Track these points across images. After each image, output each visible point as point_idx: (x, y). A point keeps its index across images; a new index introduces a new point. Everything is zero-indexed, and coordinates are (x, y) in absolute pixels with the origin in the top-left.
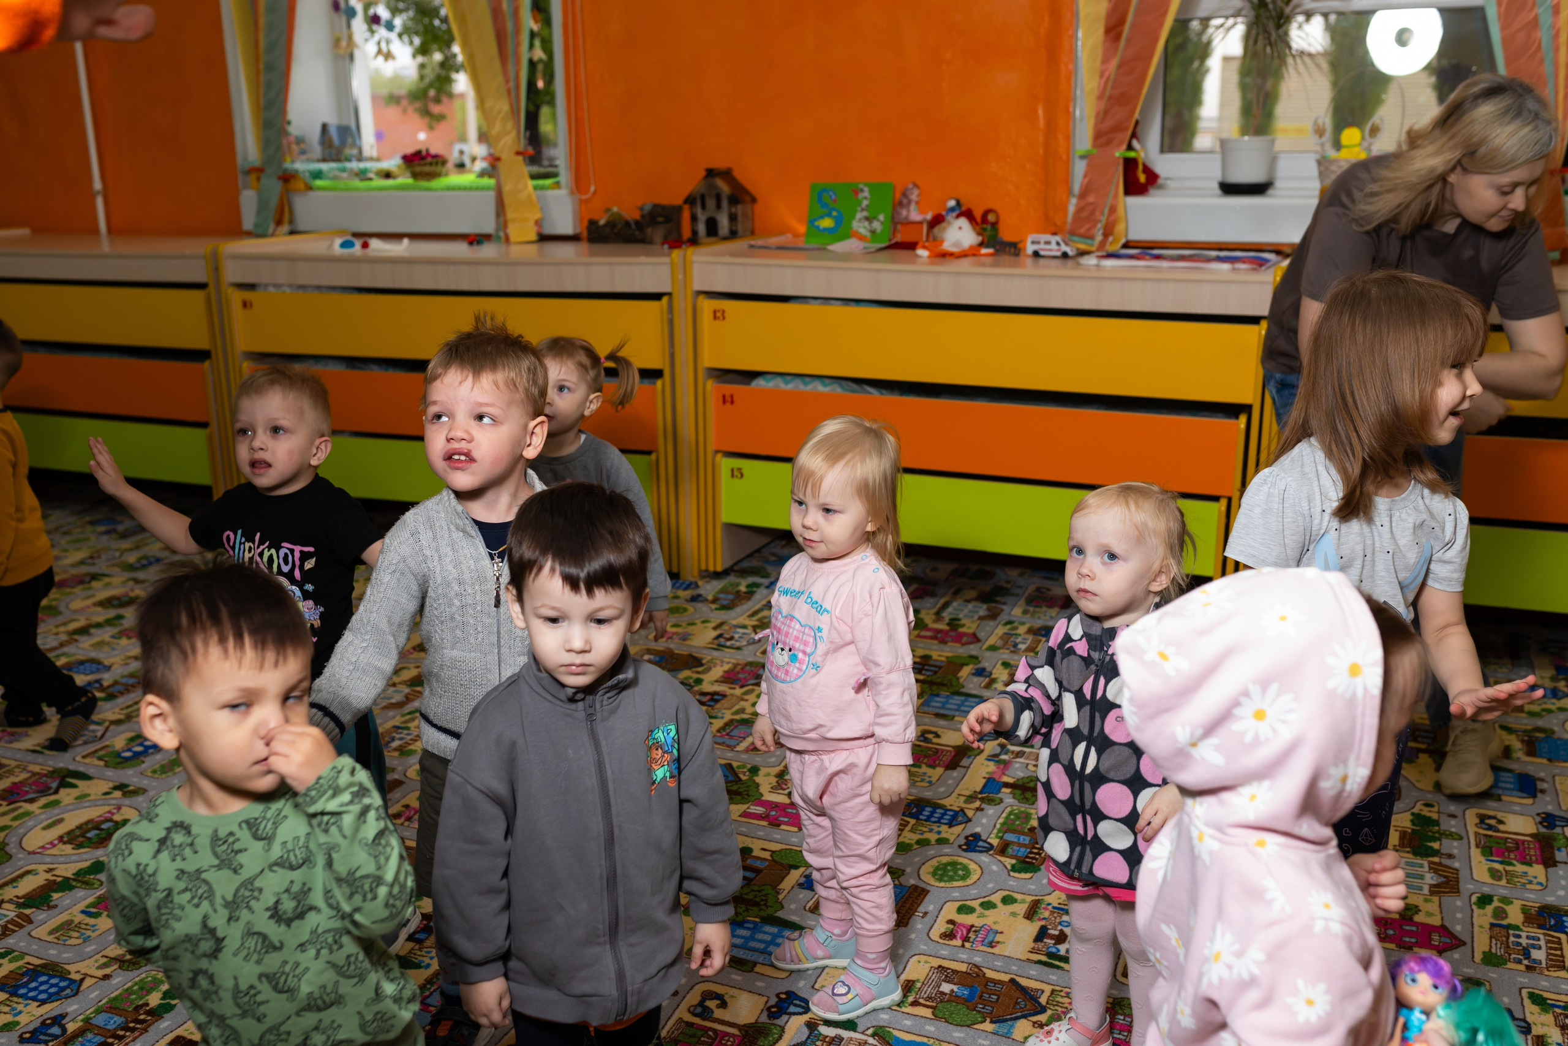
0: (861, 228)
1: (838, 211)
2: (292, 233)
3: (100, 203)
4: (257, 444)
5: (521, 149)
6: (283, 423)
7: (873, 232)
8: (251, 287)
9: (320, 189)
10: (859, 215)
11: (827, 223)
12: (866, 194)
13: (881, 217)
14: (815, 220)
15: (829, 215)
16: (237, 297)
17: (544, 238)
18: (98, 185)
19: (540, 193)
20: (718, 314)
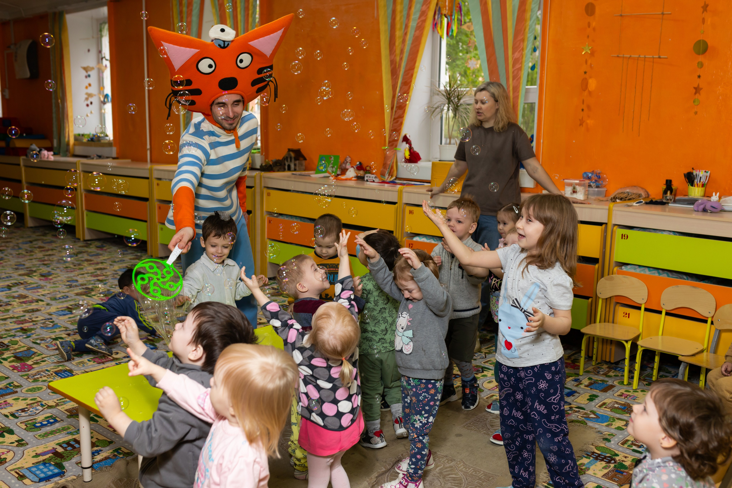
8: (160, 179)
16: (155, 182)
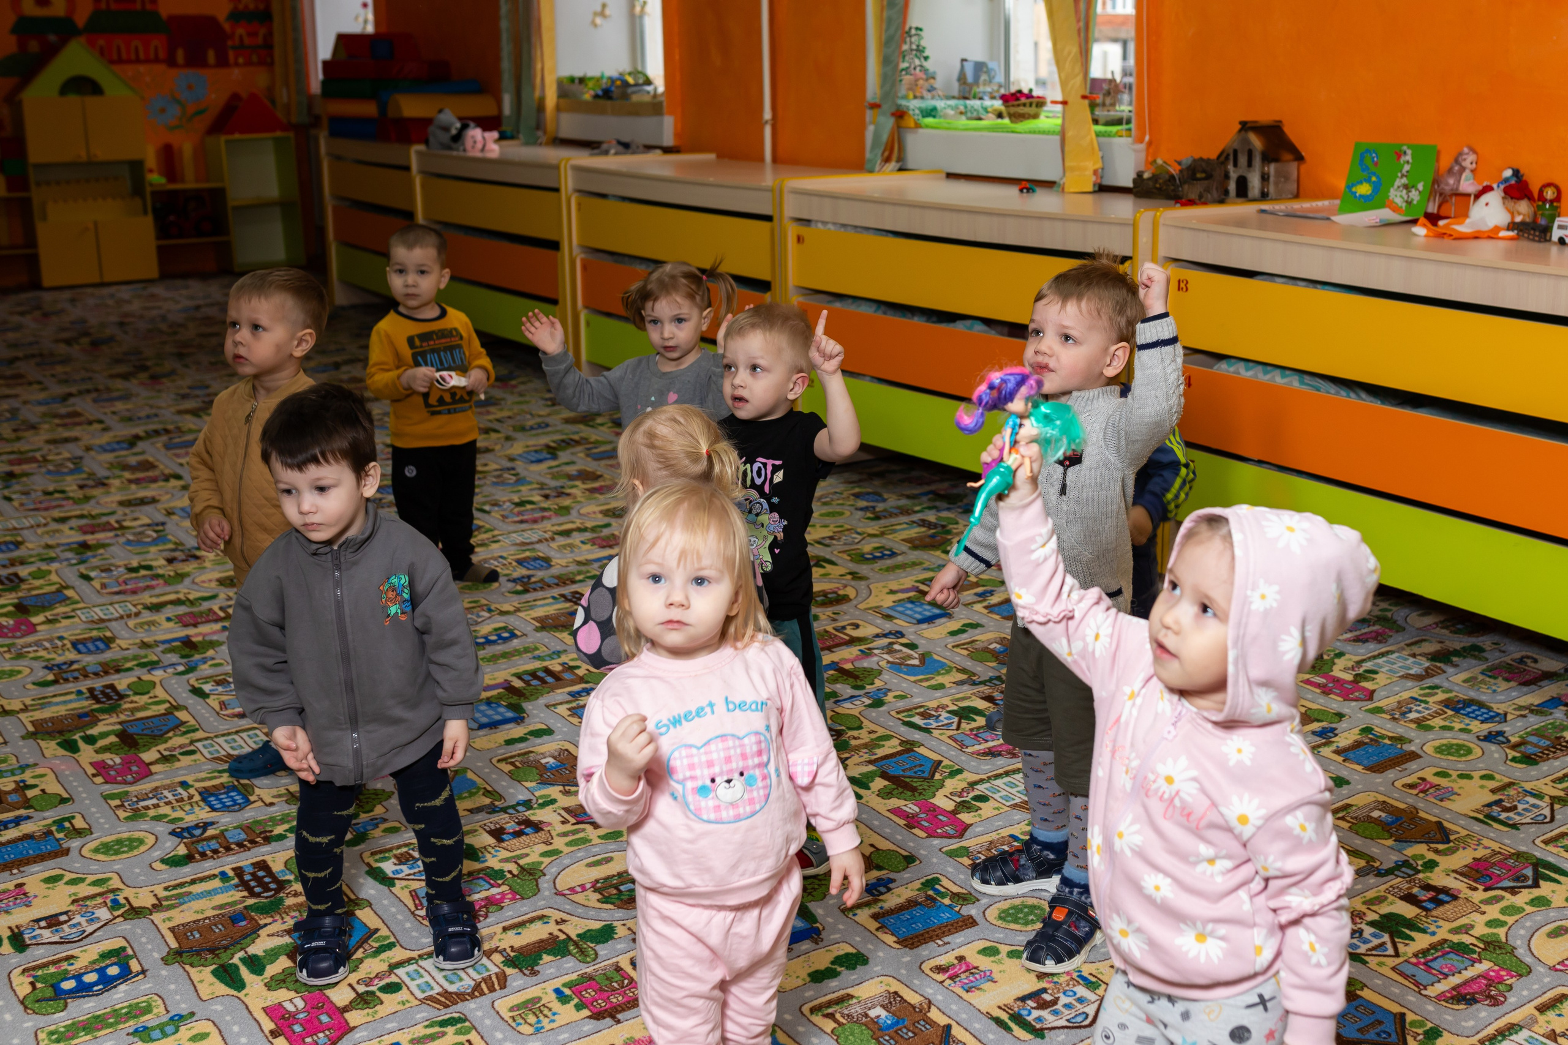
0: (1397, 196)
1: (1378, 177)
2: (901, 170)
3: (768, 131)
4: (737, 381)
5: (1087, 93)
6: (761, 362)
7: (1409, 203)
9: (927, 127)
10: (1399, 182)
11: (1364, 189)
12: (1408, 158)
13: (1420, 186)
14: (1353, 185)
15: (1368, 181)
17: (1103, 189)
18: (767, 115)
19: (1102, 139)
20: (1182, 285)
